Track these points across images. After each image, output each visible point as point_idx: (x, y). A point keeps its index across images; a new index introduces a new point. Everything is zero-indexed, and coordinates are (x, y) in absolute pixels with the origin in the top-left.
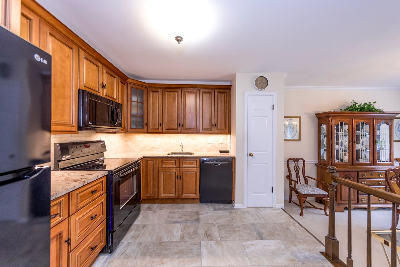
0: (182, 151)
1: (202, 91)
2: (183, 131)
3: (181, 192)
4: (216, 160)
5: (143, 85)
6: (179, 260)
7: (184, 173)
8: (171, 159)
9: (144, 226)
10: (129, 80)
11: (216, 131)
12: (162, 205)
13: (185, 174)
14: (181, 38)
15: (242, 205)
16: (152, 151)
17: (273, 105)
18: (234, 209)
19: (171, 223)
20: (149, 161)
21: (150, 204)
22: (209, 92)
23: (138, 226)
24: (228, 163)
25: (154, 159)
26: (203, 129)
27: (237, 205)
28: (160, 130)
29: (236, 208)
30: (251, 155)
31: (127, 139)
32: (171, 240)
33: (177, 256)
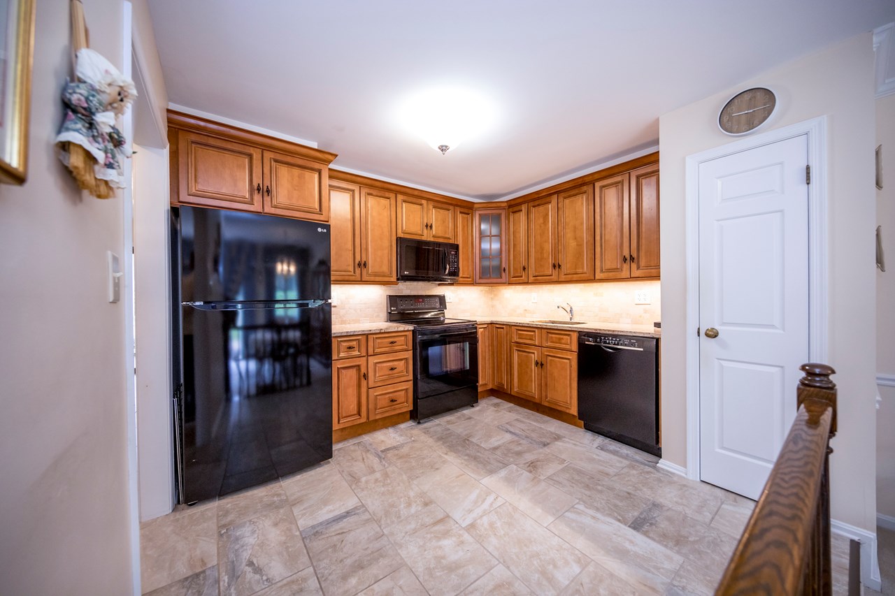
0: (571, 319)
1: (598, 185)
2: (563, 278)
3: (544, 394)
4: (612, 340)
5: (498, 206)
6: (463, 461)
7: (550, 358)
8: (528, 329)
9: (470, 418)
10: (476, 206)
11: (636, 273)
12: (518, 408)
13: (551, 360)
14: (446, 147)
15: (682, 469)
16: (525, 317)
17: (808, 168)
18: (655, 467)
19: (502, 430)
20: (499, 330)
21: (503, 401)
22: (616, 184)
23: (464, 415)
24: (642, 349)
25: (504, 326)
26: (602, 271)
27: (663, 463)
28: (524, 278)
29: (662, 469)
30: (713, 334)
31: (493, 296)
32: (479, 443)
33: (466, 458)
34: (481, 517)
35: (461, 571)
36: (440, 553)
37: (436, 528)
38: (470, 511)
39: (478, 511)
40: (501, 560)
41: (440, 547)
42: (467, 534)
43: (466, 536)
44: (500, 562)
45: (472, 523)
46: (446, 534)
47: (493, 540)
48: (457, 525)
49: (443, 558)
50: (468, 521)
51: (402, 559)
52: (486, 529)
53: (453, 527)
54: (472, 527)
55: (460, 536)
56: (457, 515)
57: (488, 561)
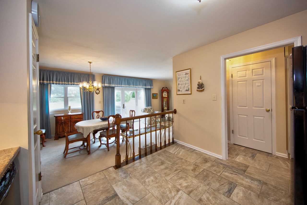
34: (175, 195)
35: (178, 177)
36: (186, 181)
37: (191, 189)
38: (180, 198)
39: (176, 198)
40: (167, 181)
41: (187, 183)
42: (179, 188)
43: (179, 187)
44: (168, 180)
45: (178, 192)
46: (186, 187)
47: (170, 186)
48: (184, 191)
49: (184, 180)
50: (180, 192)
51: (196, 179)
52: (173, 190)
53: (185, 190)
54: (178, 191)
55: (181, 187)
56: (185, 196)
57: (172, 180)
